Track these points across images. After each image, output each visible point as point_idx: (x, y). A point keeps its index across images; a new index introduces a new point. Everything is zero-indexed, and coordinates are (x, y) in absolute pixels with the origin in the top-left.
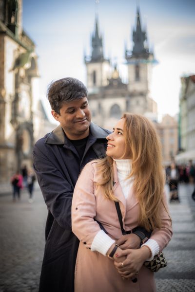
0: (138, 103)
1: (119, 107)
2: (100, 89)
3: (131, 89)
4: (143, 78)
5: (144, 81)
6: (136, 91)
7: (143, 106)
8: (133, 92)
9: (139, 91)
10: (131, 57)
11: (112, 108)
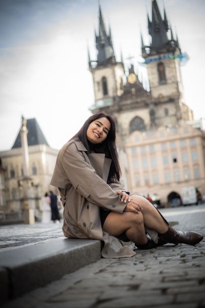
0: (166, 112)
1: (142, 120)
2: (114, 98)
3: (155, 94)
4: (170, 79)
5: (173, 82)
6: (163, 97)
7: (175, 115)
8: (159, 98)
9: (167, 97)
10: (150, 55)
11: (132, 123)
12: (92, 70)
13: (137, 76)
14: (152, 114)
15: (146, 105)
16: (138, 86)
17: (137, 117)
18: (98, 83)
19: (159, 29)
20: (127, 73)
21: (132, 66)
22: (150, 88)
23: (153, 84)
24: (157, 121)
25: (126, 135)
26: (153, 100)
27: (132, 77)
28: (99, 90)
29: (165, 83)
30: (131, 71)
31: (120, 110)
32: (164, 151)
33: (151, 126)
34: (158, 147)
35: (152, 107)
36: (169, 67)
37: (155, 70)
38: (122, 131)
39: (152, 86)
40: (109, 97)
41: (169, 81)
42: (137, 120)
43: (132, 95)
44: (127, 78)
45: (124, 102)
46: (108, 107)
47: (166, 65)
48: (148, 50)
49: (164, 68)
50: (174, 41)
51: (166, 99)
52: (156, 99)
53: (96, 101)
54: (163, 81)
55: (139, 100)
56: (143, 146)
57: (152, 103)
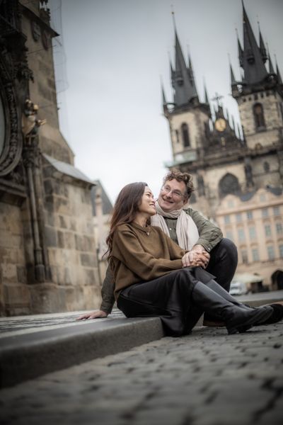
0: (267, 167)
1: (235, 179)
2: (198, 151)
3: (251, 144)
4: (271, 125)
5: (274, 129)
6: (262, 148)
7: (278, 171)
8: (256, 149)
9: (267, 147)
10: (243, 94)
11: (222, 182)
12: (168, 115)
13: (227, 122)
14: (248, 170)
15: (240, 159)
16: (229, 134)
17: (228, 175)
18: (177, 132)
19: (253, 59)
20: (214, 118)
21: (220, 108)
22: (244, 136)
23: (248, 131)
24: (254, 180)
25: (214, 198)
26: (249, 152)
27: (221, 124)
28: (178, 141)
29: (265, 131)
30: (220, 115)
31: (206, 167)
32: (266, 219)
33: (248, 185)
34: (258, 215)
35: (247, 161)
36: (268, 109)
37: (250, 114)
38: (209, 192)
39: (246, 133)
40: (191, 150)
41: (269, 127)
42: (229, 179)
43: (222, 146)
44: (214, 124)
45: (211, 156)
46: (190, 163)
47: (264, 107)
48: (239, 86)
49: (262, 109)
50: (274, 75)
51: (265, 151)
52: (252, 150)
53: (175, 155)
54: (261, 128)
55: (230, 153)
56: (238, 213)
57: (247, 156)
